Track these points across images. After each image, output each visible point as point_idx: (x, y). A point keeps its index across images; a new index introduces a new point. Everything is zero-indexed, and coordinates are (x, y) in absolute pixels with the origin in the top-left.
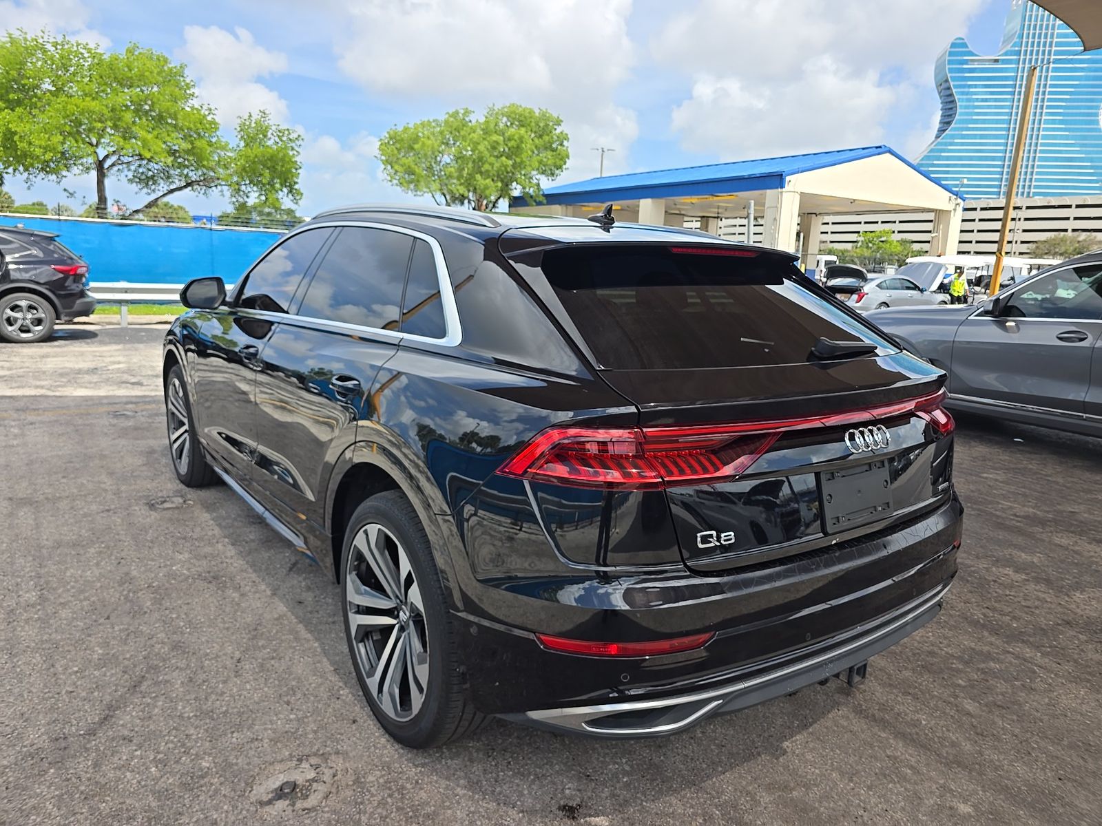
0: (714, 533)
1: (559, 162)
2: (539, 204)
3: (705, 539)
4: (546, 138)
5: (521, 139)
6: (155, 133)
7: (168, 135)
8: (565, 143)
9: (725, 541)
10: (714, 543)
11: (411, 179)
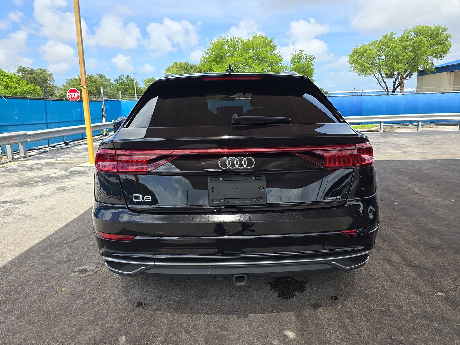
0: (141, 196)
1: (445, 49)
2: (432, 73)
3: (136, 198)
4: (437, 39)
5: (421, 41)
6: (259, 66)
7: (264, 66)
8: (449, 39)
9: (146, 199)
10: (141, 200)
11: (363, 70)
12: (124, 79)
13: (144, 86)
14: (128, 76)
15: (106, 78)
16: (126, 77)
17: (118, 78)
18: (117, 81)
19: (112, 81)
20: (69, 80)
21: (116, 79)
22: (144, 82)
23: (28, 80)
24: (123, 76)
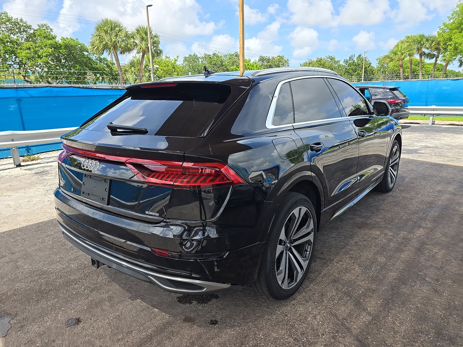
12: (355, 59)
13: (378, 65)
14: (360, 56)
15: (336, 60)
16: (358, 56)
17: (348, 58)
18: (346, 62)
19: (342, 63)
20: (302, 64)
21: (346, 60)
22: (378, 61)
23: (265, 67)
24: (354, 56)
